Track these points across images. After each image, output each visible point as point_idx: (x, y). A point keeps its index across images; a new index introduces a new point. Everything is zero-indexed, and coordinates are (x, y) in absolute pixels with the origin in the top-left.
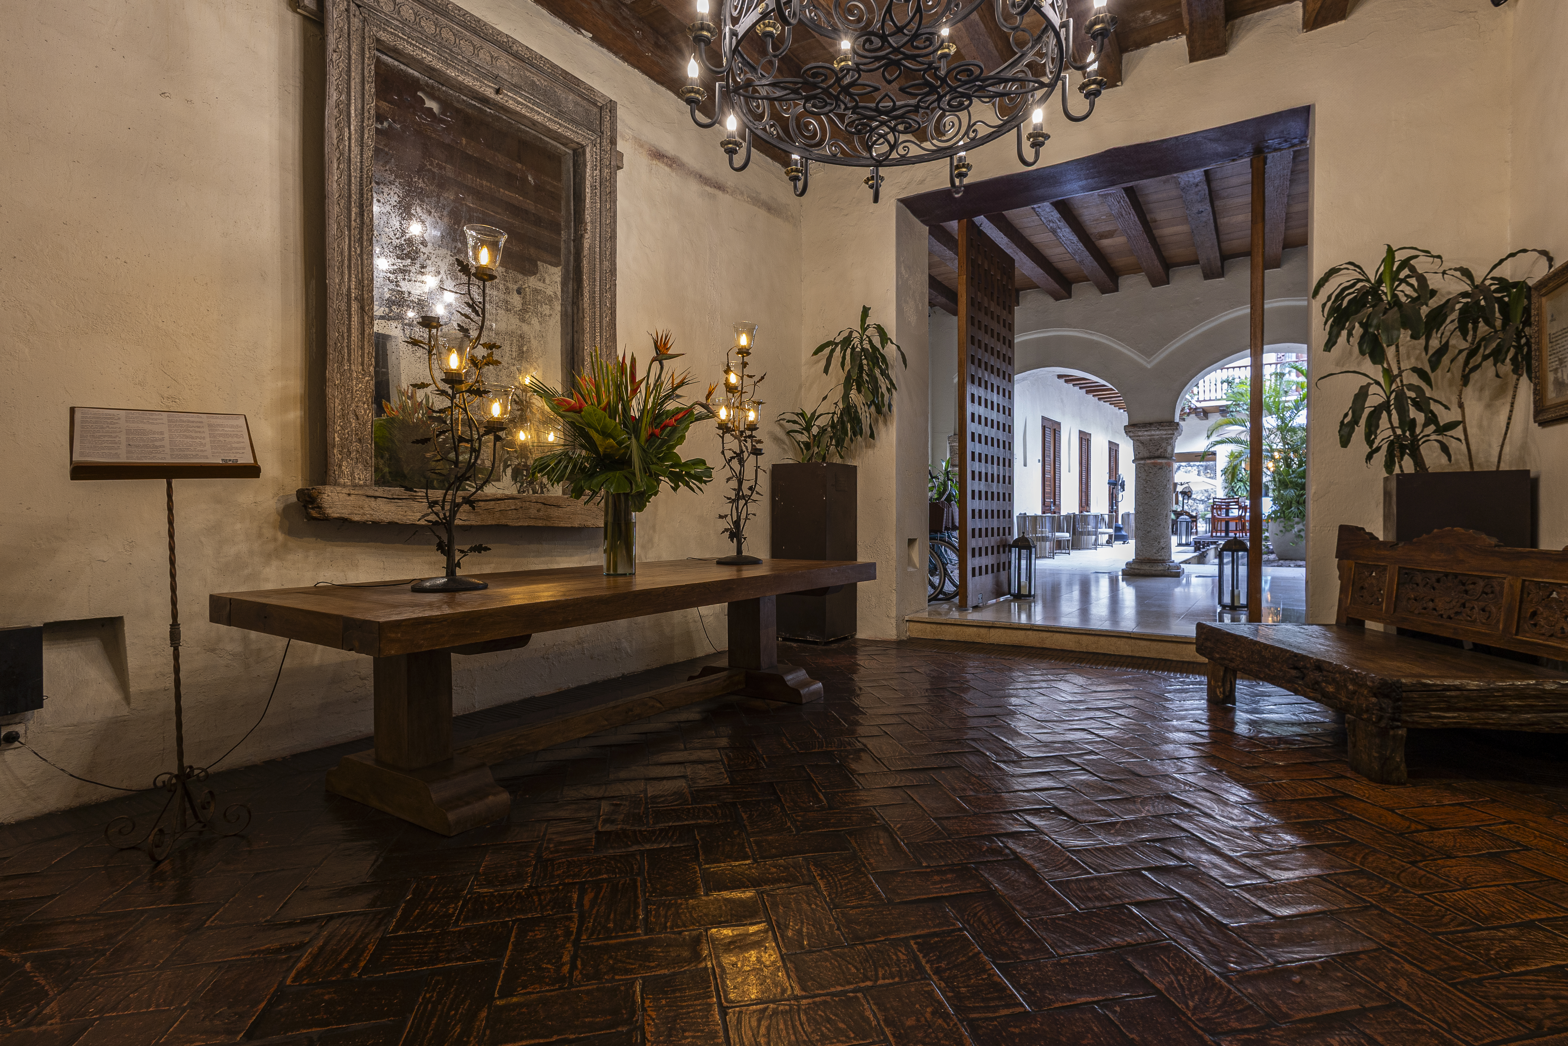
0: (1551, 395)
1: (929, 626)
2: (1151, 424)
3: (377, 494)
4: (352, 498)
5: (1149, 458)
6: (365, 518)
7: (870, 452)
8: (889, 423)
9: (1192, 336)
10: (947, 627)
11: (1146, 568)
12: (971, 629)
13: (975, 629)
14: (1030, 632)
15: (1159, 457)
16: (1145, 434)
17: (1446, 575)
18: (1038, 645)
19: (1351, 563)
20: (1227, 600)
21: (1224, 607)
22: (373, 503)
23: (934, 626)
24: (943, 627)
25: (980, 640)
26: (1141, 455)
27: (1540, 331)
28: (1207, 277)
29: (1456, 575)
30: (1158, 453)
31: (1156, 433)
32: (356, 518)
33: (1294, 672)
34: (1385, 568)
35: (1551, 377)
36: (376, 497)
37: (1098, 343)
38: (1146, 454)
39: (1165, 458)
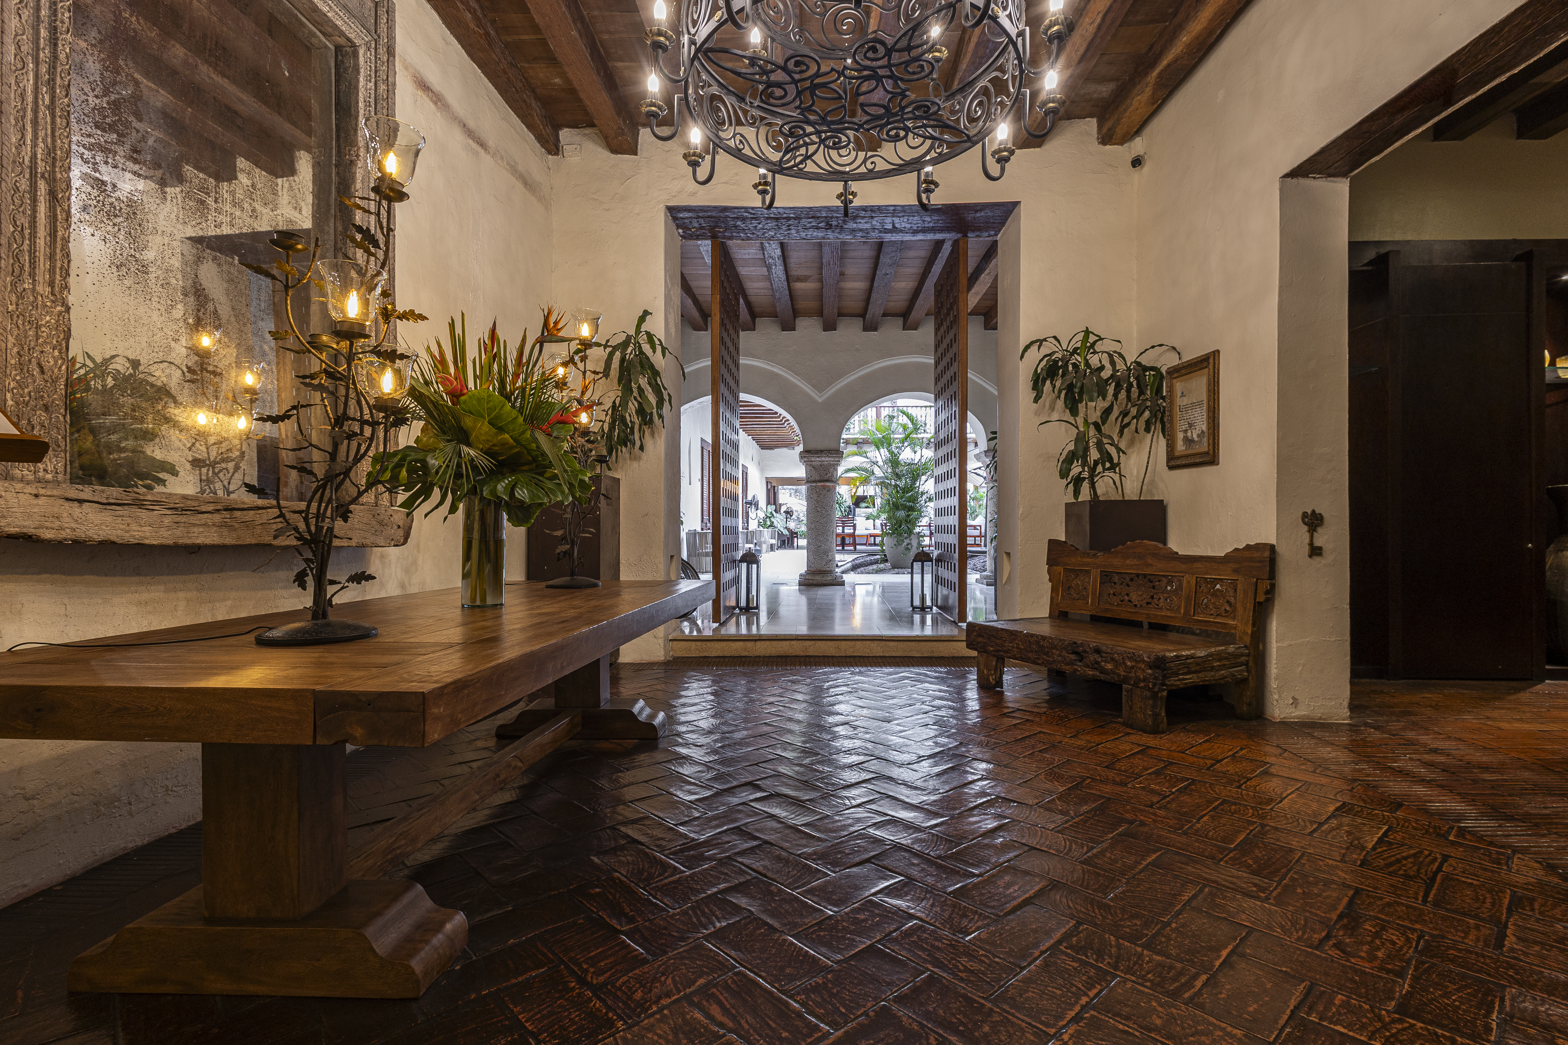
0: (1180, 447)
1: (693, 643)
2: (822, 451)
3: (83, 496)
4: (42, 501)
5: (820, 481)
6: (63, 535)
7: (635, 464)
8: (656, 435)
9: (853, 377)
10: (712, 643)
11: (818, 578)
12: (737, 643)
13: (741, 643)
14: (794, 642)
15: (827, 481)
16: (817, 460)
17: (1138, 575)
18: (802, 654)
19: (1060, 569)
20: (917, 602)
21: (914, 608)
22: (76, 510)
23: (699, 643)
24: (708, 644)
25: (746, 654)
26: (813, 478)
27: (1172, 403)
28: (866, 329)
29: (1145, 576)
30: (826, 477)
31: (826, 459)
32: (48, 535)
33: (1073, 657)
34: (1088, 572)
35: (1180, 436)
36: (81, 501)
37: (777, 375)
38: (817, 478)
39: (831, 481)
